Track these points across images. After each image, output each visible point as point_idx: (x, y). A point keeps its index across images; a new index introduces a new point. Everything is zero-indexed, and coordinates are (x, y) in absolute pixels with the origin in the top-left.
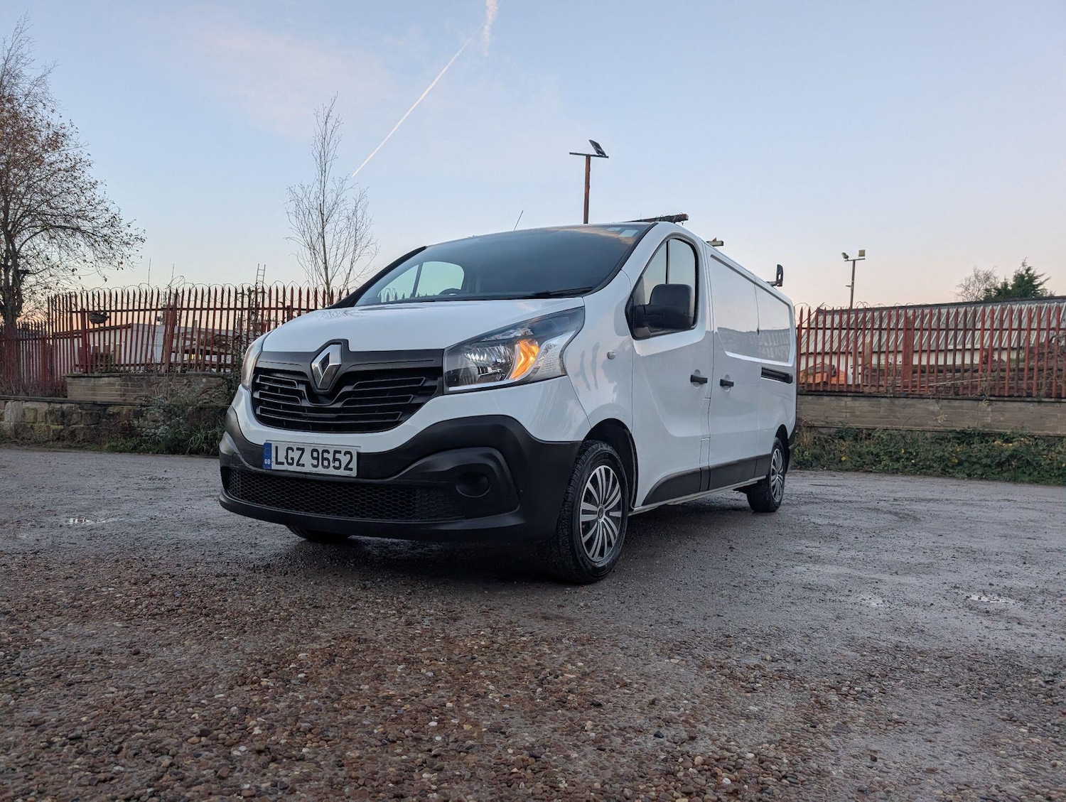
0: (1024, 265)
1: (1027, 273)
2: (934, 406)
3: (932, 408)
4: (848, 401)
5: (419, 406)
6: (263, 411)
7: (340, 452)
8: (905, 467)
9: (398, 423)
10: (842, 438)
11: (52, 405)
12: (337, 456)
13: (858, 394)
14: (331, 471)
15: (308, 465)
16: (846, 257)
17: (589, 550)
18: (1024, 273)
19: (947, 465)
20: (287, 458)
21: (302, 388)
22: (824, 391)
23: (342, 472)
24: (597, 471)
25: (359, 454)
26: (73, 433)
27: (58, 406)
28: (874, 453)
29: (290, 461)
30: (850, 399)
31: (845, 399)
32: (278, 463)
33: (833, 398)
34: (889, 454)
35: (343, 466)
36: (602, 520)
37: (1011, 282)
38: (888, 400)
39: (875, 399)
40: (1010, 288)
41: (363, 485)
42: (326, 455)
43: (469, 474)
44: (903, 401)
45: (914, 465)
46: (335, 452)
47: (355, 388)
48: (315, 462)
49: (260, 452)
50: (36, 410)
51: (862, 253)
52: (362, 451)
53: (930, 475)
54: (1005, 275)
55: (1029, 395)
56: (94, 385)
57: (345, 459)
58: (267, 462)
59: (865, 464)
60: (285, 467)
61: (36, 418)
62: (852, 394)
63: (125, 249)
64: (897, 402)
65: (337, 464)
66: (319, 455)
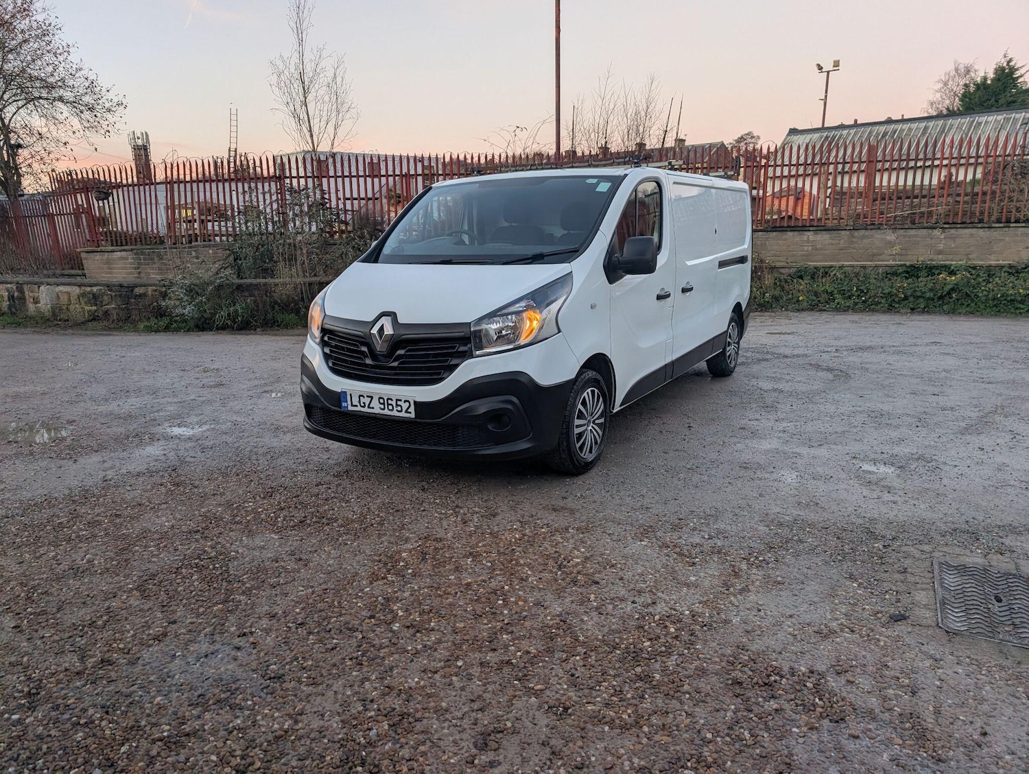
0: (1005, 56)
1: (1008, 64)
2: (891, 236)
3: (888, 238)
4: (810, 235)
5: (457, 366)
6: (334, 364)
7: (401, 400)
8: (856, 304)
9: (441, 380)
10: (801, 277)
11: (83, 288)
12: (399, 403)
13: (820, 228)
14: (395, 413)
15: (377, 408)
16: (820, 68)
17: (582, 452)
18: (1005, 65)
19: (894, 300)
20: (360, 402)
21: (364, 349)
22: (788, 227)
23: (403, 414)
24: (585, 394)
25: (415, 402)
26: (106, 313)
27: (88, 289)
28: (829, 291)
29: (362, 405)
30: (812, 233)
31: (806, 233)
32: (352, 405)
33: (796, 233)
34: (842, 293)
35: (404, 410)
36: (590, 428)
37: (991, 75)
38: (848, 233)
39: (835, 232)
40: (989, 82)
41: (420, 423)
42: (390, 402)
43: (495, 416)
44: (862, 232)
45: (864, 302)
46: (397, 400)
47: (407, 352)
48: (382, 406)
49: (339, 397)
50: (68, 293)
51: (836, 64)
52: (418, 399)
53: (877, 311)
54: (985, 70)
55: (981, 221)
56: (108, 259)
57: (405, 406)
58: (344, 404)
59: (819, 303)
60: (359, 408)
61: (69, 300)
62: (814, 228)
63: (109, 116)
64: (856, 233)
65: (399, 408)
66: (384, 401)
